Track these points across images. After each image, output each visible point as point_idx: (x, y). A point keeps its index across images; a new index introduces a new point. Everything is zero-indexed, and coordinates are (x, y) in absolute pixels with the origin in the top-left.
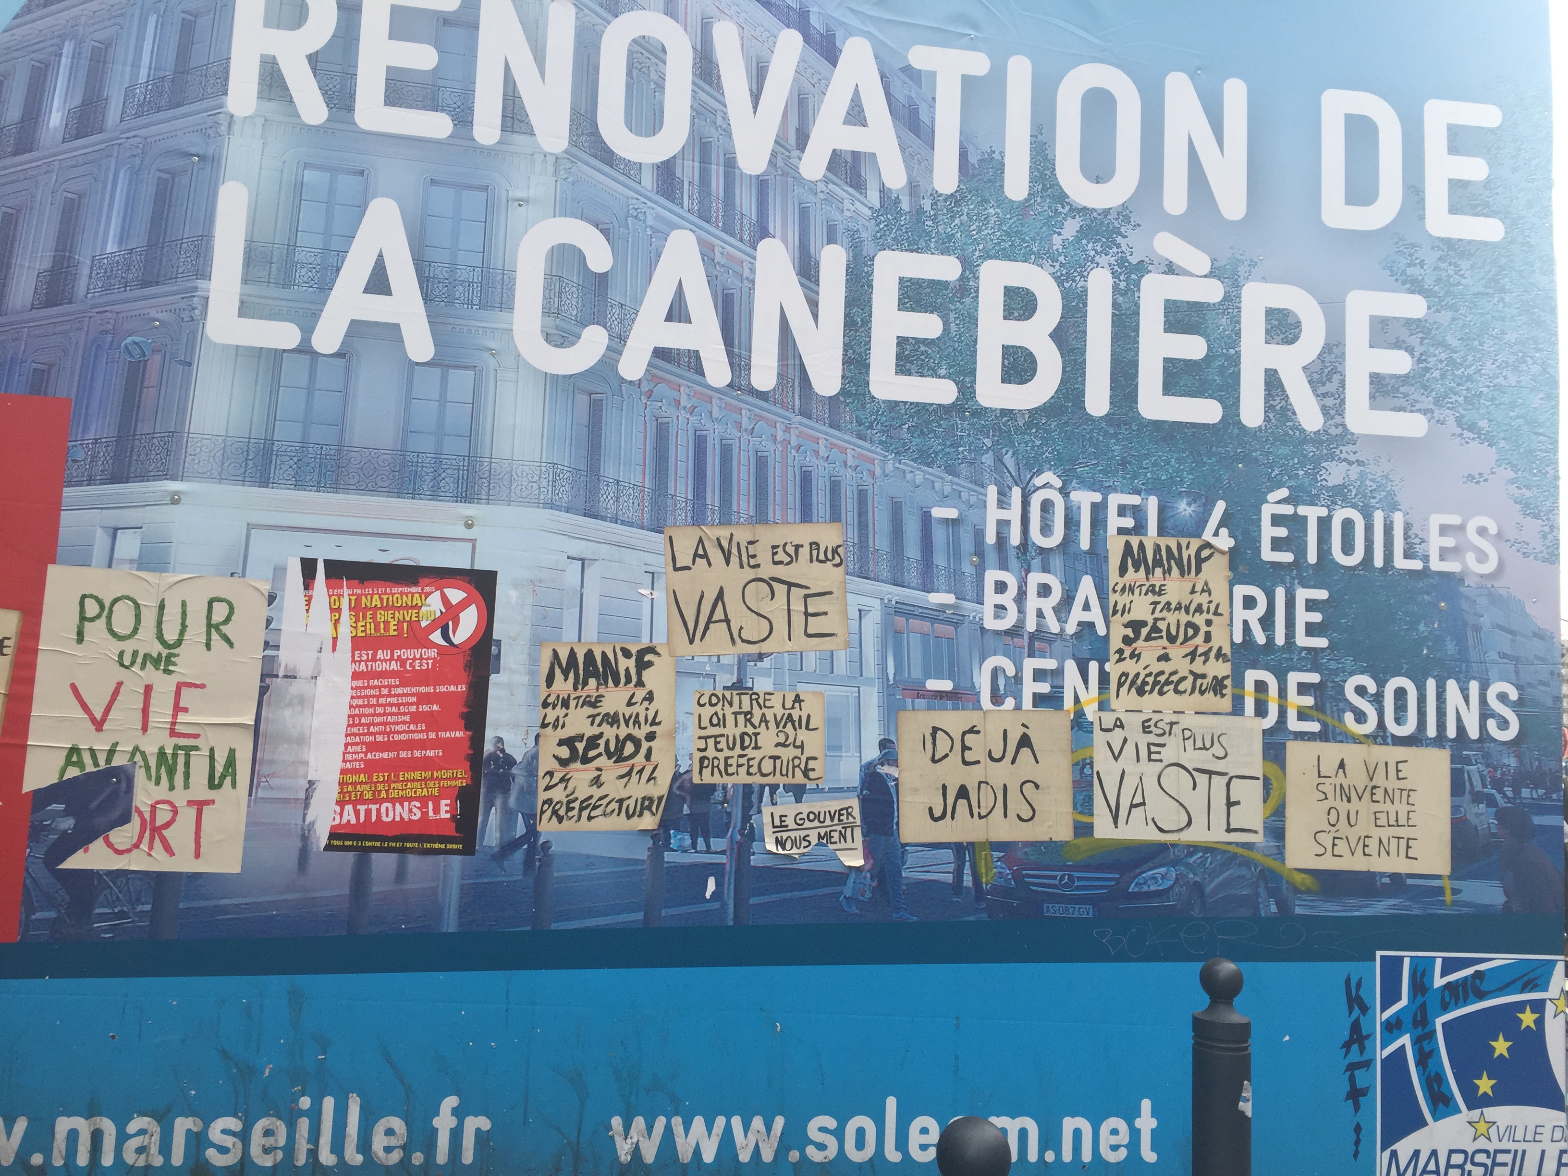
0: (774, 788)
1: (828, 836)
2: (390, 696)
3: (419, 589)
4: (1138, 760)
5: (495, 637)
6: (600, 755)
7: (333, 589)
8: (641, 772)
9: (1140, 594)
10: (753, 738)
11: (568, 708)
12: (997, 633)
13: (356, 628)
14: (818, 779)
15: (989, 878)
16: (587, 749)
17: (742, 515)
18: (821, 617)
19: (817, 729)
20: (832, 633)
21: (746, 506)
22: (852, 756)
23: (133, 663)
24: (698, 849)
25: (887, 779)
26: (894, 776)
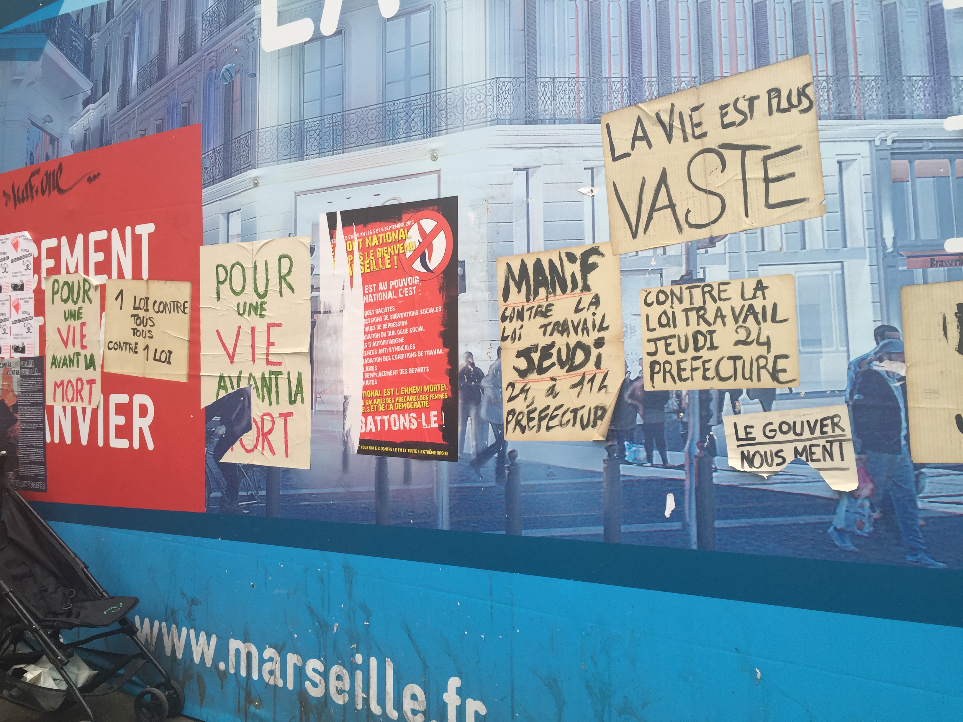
0: (735, 394)
1: (809, 452)
2: (390, 321)
3: (403, 224)
5: (460, 258)
6: (553, 364)
7: (348, 235)
8: (592, 380)
10: (708, 337)
11: (522, 320)
13: (363, 266)
14: (791, 381)
16: (542, 359)
17: (683, 79)
18: (786, 180)
19: (786, 320)
20: (802, 197)
21: (687, 67)
22: (837, 351)
23: (244, 311)
24: (654, 463)
25: (888, 378)
26: (898, 375)
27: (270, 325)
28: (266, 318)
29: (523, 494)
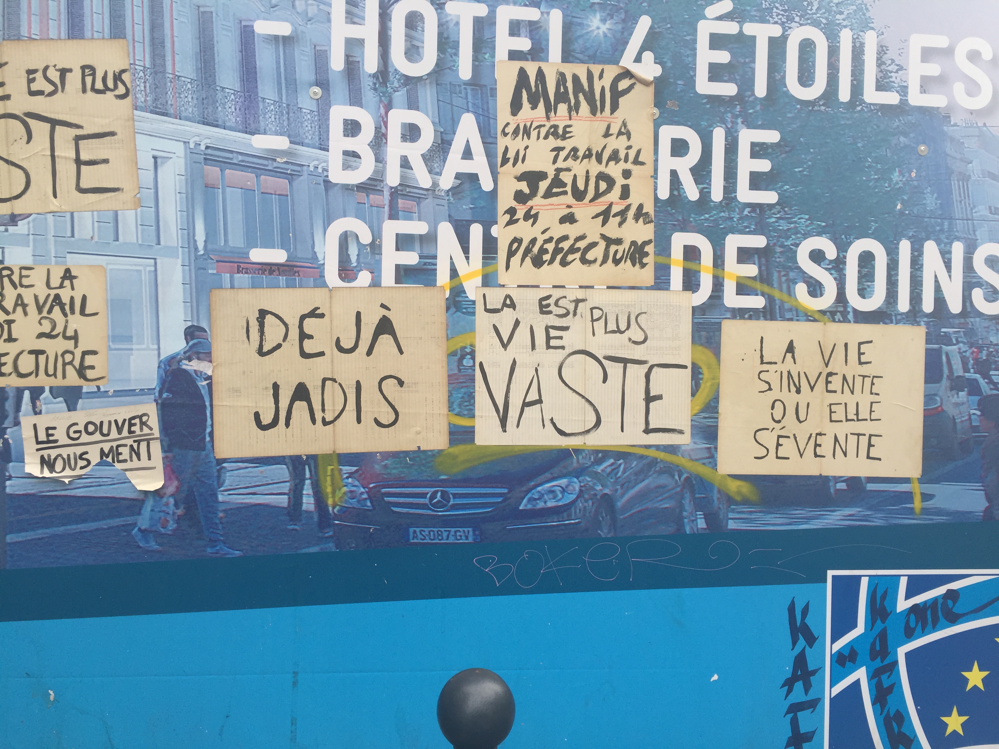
0: (36, 392)
1: (115, 453)
4: (533, 347)
9: (538, 138)
10: (6, 327)
12: (347, 188)
14: (99, 379)
15: (337, 499)
18: (99, 166)
19: (96, 314)
20: (116, 187)
22: (148, 349)
25: (196, 377)
26: (206, 374)
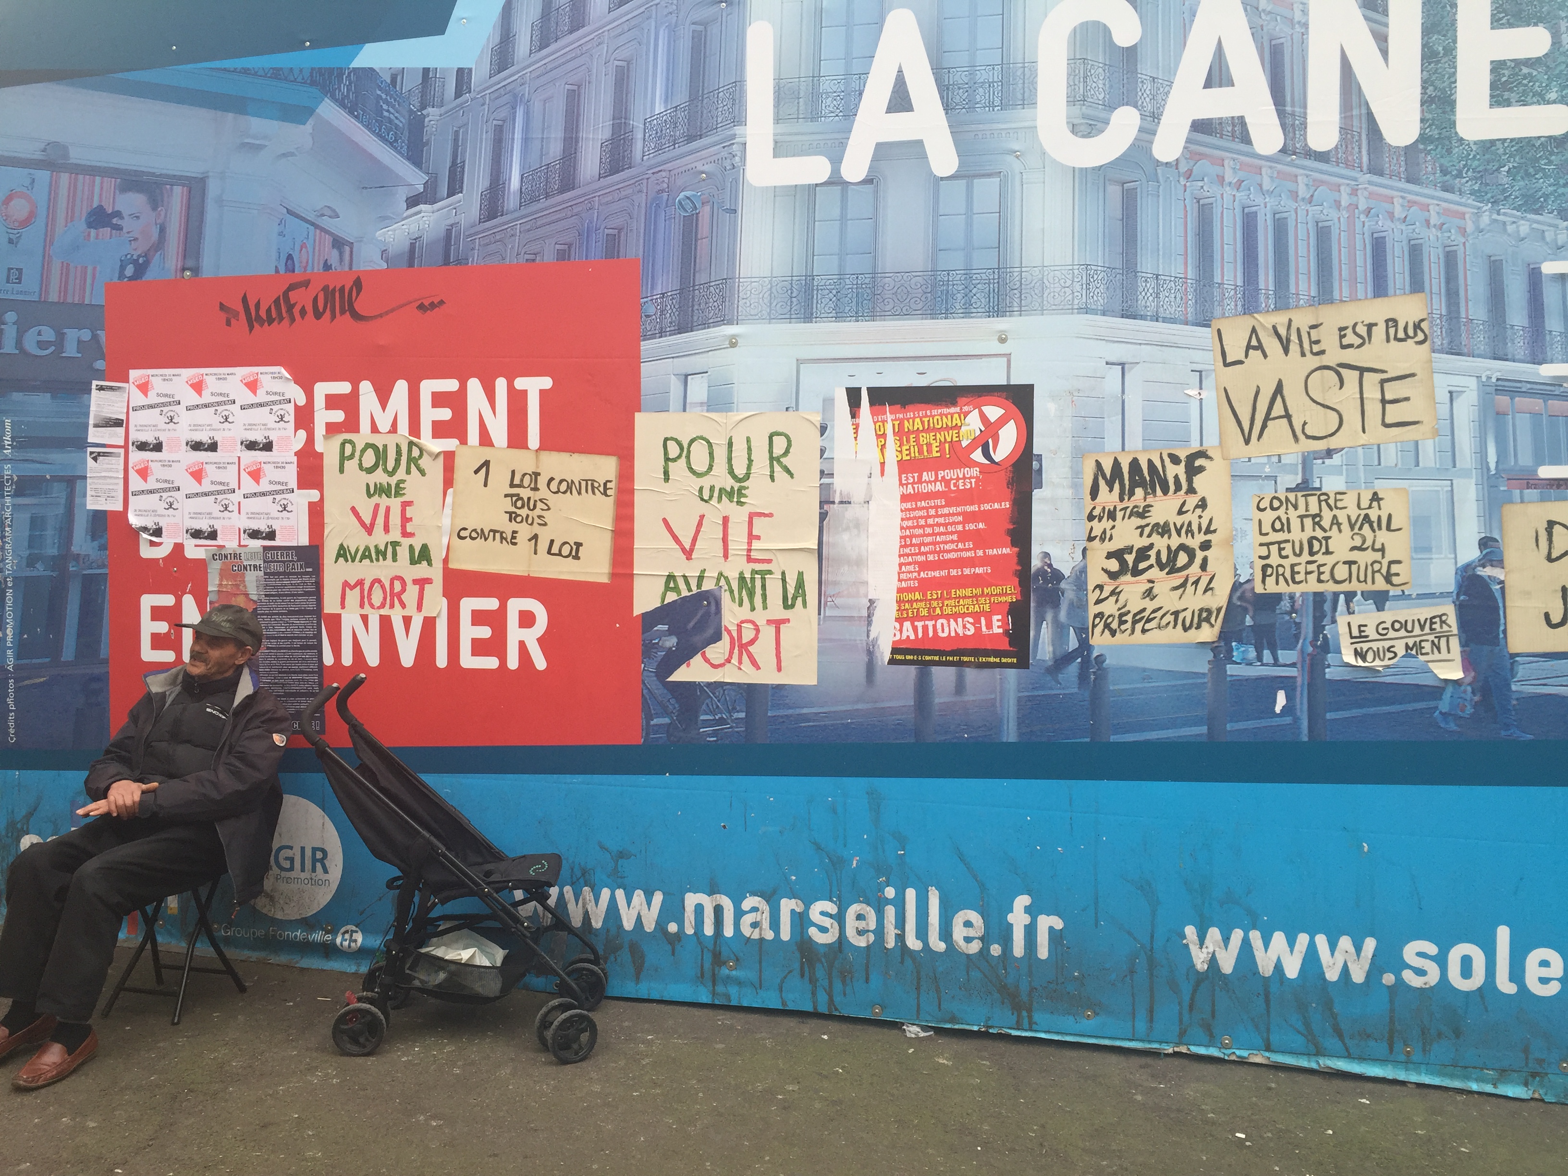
0: (1350, 596)
1: (1418, 646)
2: (937, 516)
3: (958, 409)
5: (1035, 452)
6: (1151, 566)
7: (877, 415)
8: (1196, 582)
10: (1324, 542)
13: (901, 452)
14: (1403, 584)
16: (1137, 561)
17: (1301, 297)
18: (1402, 403)
19: (1400, 529)
20: (1417, 420)
21: (1306, 285)
22: (1445, 557)
23: (711, 497)
24: (1265, 662)
25: (1490, 581)
26: (1499, 579)
27: (751, 516)
28: (745, 506)
29: (1112, 699)
